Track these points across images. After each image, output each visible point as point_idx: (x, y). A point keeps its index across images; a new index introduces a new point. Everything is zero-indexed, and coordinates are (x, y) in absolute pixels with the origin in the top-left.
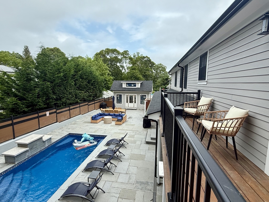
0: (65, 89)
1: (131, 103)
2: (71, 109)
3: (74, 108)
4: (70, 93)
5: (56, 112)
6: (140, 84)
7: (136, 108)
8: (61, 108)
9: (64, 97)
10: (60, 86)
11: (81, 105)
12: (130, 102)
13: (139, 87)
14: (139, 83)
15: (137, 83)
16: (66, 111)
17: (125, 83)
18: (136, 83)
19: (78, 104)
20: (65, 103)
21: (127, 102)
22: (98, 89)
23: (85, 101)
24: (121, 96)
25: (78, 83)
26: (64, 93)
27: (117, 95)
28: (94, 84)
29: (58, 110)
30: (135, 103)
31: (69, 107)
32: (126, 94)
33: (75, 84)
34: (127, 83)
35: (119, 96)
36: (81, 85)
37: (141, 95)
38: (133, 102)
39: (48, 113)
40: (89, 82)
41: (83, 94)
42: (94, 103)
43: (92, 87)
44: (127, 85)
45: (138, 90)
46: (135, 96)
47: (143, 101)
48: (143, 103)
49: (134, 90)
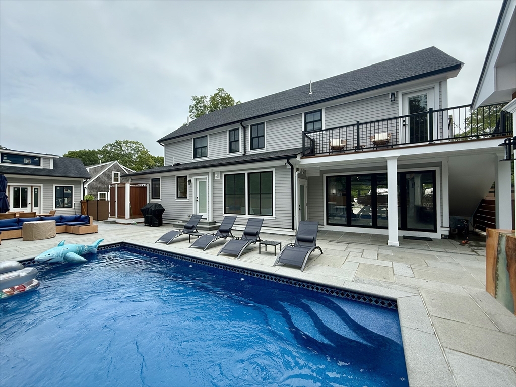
1: (20, 208)
6: (52, 162)
12: (16, 206)
13: (51, 168)
14: (49, 159)
15: (44, 158)
18: (40, 158)
30: (36, 205)
34: (2, 154)
37: (56, 187)
38: (29, 205)
44: (5, 158)
45: (41, 173)
46: (35, 189)
47: (64, 200)
48: (62, 205)
49: (36, 173)
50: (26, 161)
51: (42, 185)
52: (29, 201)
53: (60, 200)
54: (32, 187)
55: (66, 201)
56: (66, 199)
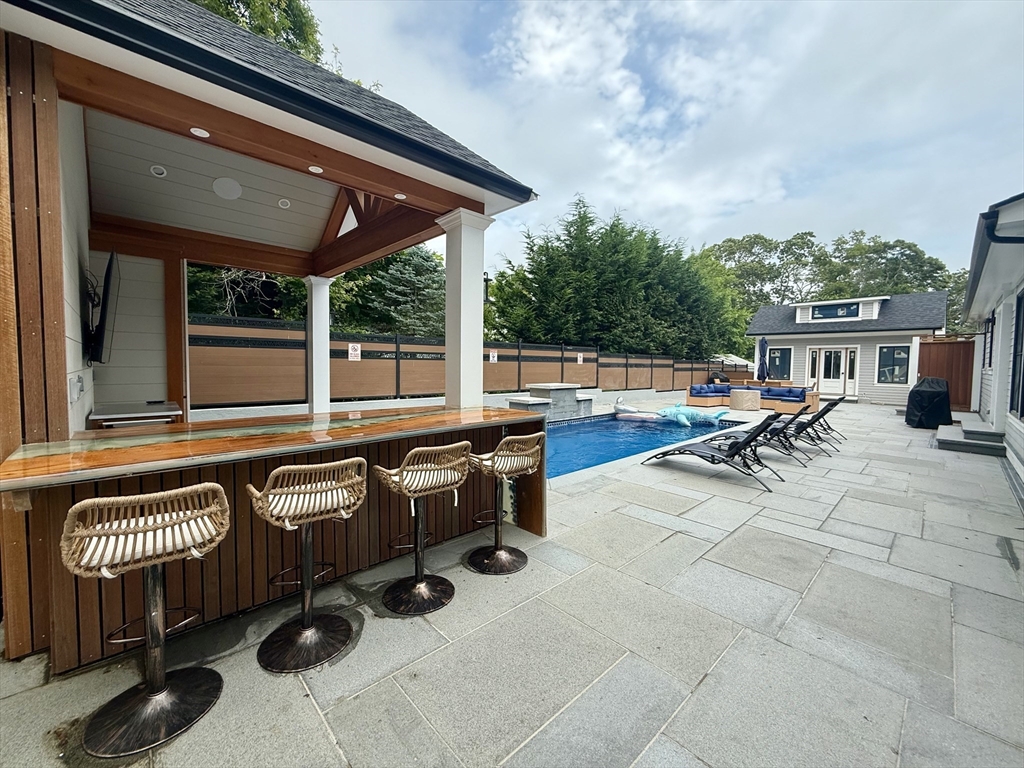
0: (623, 302)
1: (832, 379)
2: (631, 366)
3: (637, 366)
4: (633, 319)
5: (596, 360)
6: (876, 308)
7: (856, 398)
8: (608, 352)
9: (617, 325)
10: (612, 294)
11: (656, 362)
12: (827, 375)
13: (875, 317)
14: (872, 303)
15: (865, 303)
16: (618, 365)
17: (807, 308)
18: (858, 304)
19: (647, 358)
20: (620, 343)
21: (813, 376)
22: (706, 327)
23: (666, 351)
24: (786, 354)
25: (653, 297)
26: (620, 314)
27: (771, 350)
28: (698, 306)
29: (601, 356)
30: (851, 376)
31: (626, 357)
32: (808, 347)
33: (647, 299)
34: (814, 308)
35: (777, 354)
36: (660, 303)
37: (881, 348)
38: (842, 376)
39: (580, 356)
40: (680, 301)
41: (663, 330)
42: (692, 369)
43: (689, 317)
44: (816, 312)
45: (866, 328)
46: (851, 352)
47: (894, 370)
48: (890, 380)
49: (847, 329)
50: (840, 313)
51: (859, 346)
52: (842, 370)
53: (886, 369)
54: (847, 349)
55: (897, 372)
56: (897, 368)
